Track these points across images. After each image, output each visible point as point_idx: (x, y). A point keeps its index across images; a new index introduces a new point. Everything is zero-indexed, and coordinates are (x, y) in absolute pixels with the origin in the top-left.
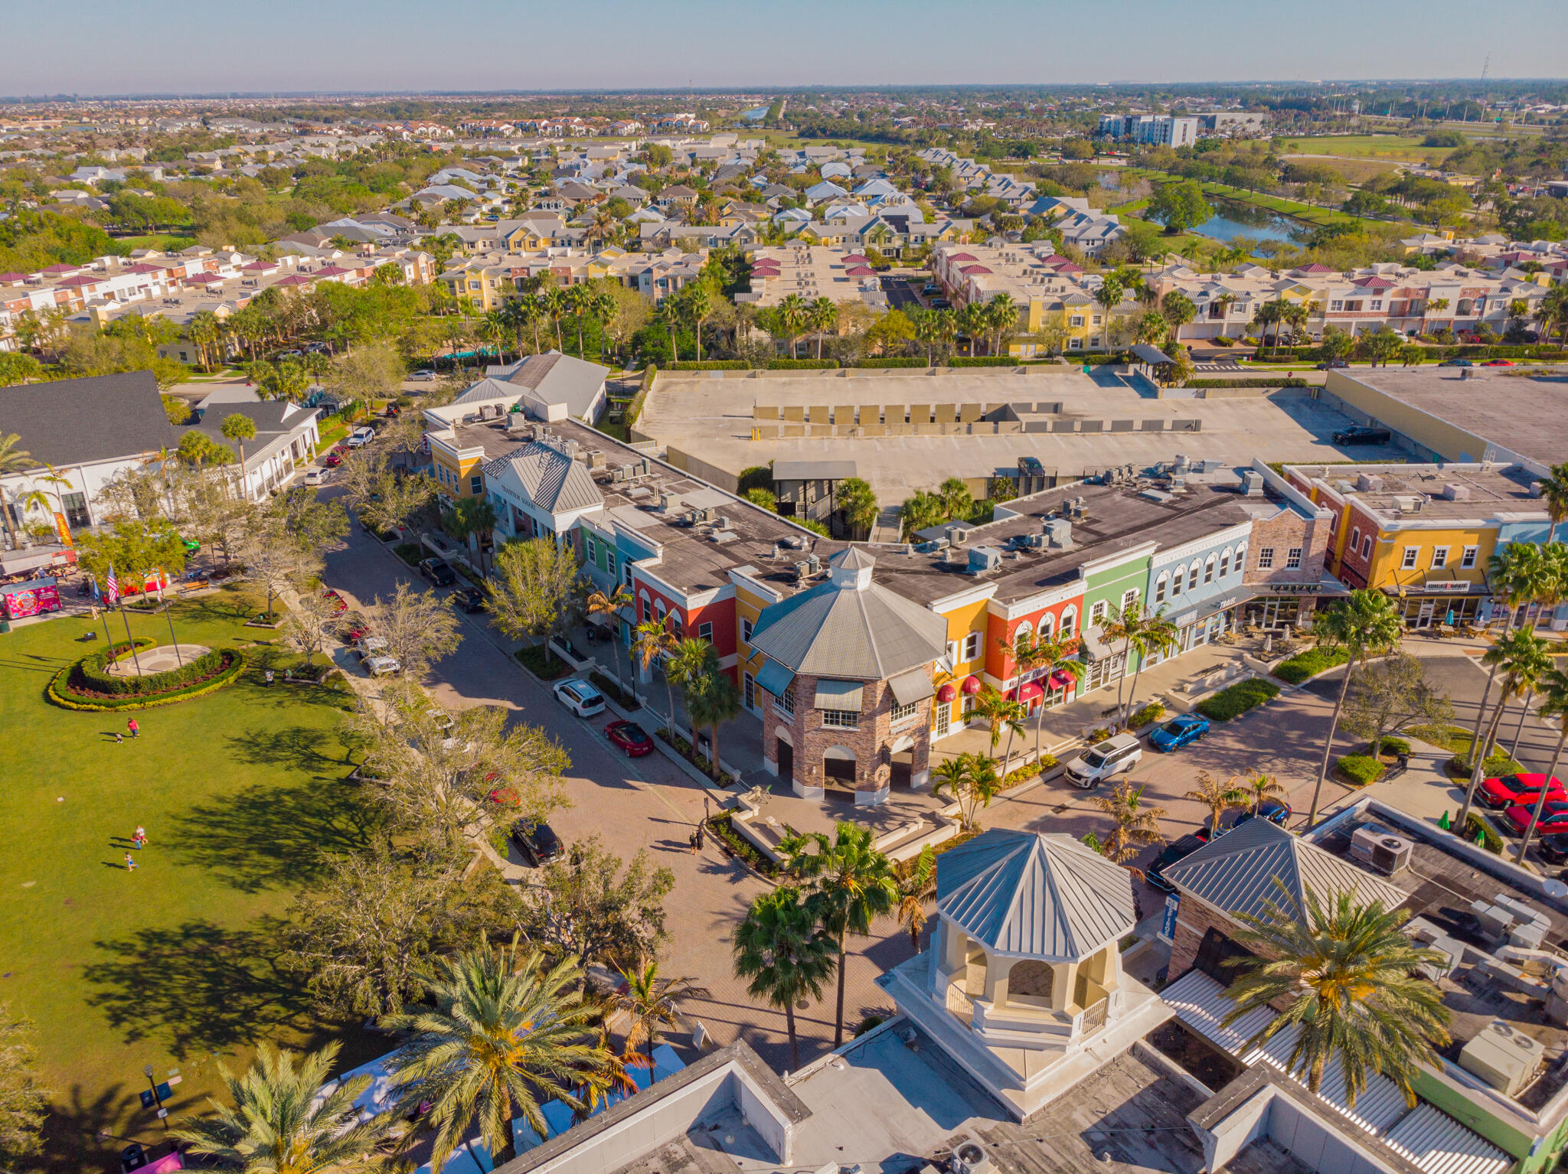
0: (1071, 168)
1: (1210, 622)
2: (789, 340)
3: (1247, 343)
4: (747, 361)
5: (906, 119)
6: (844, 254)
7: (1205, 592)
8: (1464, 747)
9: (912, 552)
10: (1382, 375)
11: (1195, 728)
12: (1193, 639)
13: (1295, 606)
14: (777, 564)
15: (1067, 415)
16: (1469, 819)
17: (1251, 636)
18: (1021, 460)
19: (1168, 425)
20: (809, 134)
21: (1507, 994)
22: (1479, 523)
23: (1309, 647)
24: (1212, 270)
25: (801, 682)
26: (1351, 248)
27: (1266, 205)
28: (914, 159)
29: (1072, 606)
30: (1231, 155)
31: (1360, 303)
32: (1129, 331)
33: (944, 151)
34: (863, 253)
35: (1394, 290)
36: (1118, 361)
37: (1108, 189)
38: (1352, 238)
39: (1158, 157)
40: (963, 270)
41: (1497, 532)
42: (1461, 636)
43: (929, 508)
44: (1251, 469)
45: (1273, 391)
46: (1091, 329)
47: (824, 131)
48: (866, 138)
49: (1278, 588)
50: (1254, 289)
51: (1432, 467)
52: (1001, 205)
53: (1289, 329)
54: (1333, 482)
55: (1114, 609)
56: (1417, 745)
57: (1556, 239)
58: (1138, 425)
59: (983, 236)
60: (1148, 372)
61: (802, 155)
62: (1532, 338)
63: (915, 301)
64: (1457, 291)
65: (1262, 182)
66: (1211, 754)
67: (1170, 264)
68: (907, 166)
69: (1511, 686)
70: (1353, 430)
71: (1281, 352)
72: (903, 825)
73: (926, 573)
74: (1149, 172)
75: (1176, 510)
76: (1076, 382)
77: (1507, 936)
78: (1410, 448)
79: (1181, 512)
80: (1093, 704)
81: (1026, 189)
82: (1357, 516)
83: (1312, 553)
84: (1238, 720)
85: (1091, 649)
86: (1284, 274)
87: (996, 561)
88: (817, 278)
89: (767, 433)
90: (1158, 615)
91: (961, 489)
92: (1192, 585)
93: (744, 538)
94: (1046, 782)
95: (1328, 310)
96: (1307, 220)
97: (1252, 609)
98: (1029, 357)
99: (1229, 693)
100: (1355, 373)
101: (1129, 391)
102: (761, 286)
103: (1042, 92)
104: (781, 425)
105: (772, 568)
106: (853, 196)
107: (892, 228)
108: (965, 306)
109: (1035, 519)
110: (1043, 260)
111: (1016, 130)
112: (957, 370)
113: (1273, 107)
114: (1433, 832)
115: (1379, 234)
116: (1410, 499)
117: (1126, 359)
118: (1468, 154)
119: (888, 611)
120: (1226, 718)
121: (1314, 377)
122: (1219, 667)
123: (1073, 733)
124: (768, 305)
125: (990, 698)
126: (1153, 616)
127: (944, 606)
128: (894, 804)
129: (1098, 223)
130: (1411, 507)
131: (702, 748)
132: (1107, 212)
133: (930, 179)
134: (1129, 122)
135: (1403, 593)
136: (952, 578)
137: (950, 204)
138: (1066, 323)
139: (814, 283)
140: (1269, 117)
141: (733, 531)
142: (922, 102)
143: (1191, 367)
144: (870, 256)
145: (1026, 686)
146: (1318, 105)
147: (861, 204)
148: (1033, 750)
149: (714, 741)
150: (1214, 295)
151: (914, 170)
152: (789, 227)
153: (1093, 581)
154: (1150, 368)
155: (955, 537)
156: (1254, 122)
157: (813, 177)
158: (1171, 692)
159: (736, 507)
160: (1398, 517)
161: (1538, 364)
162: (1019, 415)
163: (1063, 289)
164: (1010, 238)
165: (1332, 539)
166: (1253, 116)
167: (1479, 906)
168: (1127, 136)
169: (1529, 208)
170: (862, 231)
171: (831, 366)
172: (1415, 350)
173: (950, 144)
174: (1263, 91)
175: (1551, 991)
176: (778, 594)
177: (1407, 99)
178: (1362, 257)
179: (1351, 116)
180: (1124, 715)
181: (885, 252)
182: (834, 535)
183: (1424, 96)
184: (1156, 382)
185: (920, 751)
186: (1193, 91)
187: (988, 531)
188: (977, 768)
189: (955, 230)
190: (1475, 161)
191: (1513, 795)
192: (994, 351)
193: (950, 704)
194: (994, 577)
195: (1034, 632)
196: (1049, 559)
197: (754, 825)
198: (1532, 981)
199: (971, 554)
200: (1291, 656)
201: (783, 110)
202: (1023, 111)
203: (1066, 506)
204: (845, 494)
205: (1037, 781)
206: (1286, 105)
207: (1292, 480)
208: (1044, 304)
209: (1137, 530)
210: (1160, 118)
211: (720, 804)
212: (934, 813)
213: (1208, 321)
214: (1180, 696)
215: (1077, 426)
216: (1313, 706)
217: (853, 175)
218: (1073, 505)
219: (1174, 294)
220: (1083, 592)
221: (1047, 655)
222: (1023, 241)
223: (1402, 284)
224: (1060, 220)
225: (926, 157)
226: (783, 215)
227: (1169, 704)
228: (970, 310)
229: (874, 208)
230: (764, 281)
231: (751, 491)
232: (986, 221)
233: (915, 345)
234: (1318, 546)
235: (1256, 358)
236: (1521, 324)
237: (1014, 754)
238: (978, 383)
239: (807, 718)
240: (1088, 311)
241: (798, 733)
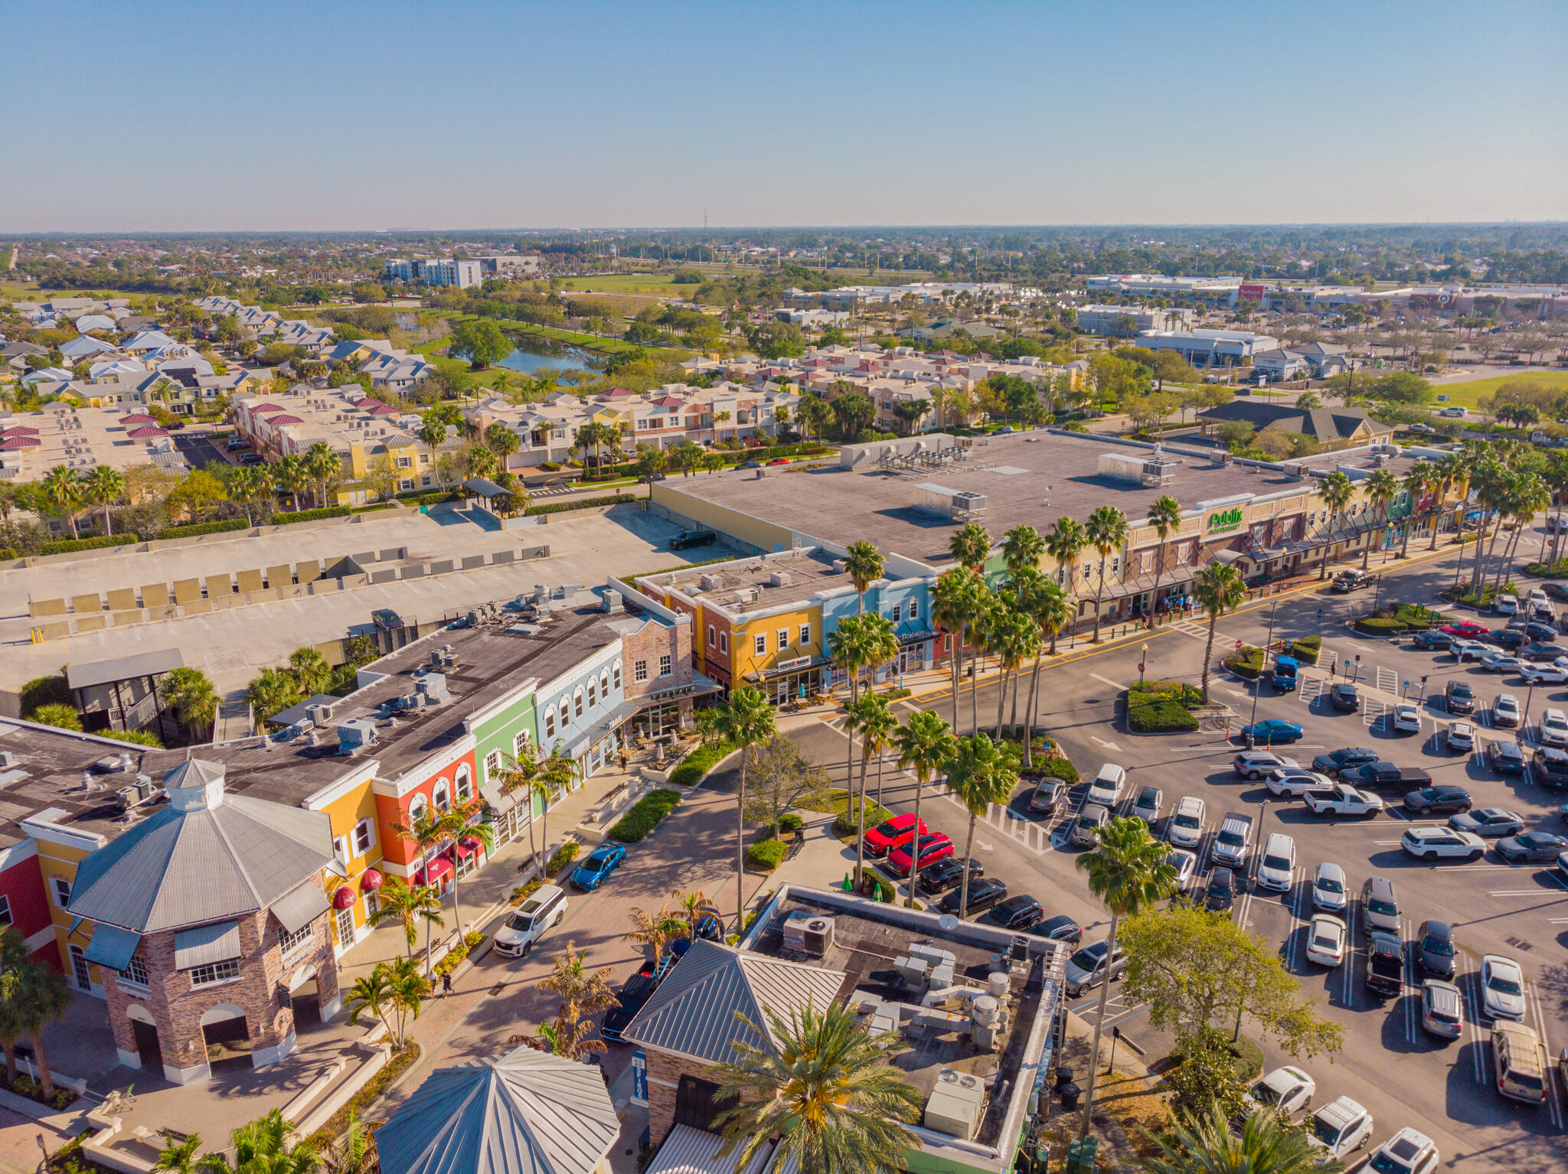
0: (365, 311)
1: (603, 745)
2: (66, 518)
3: (572, 465)
4: (10, 548)
5: (173, 267)
6: (123, 415)
7: (592, 716)
8: (843, 807)
9: (270, 744)
10: (696, 483)
11: (612, 857)
12: (591, 765)
13: (676, 710)
14: (92, 796)
15: (413, 559)
16: (865, 874)
17: (643, 748)
18: (375, 614)
19: (518, 555)
20: (55, 284)
21: (941, 1038)
22: (805, 603)
23: (697, 746)
24: (525, 400)
25: (152, 943)
26: (640, 373)
27: (558, 337)
28: (190, 308)
29: (464, 764)
30: (518, 294)
31: (661, 420)
32: (458, 466)
33: (224, 299)
34: (147, 412)
35: (685, 407)
36: (454, 498)
37: (408, 330)
38: (640, 363)
39: (450, 298)
40: (270, 421)
41: (821, 609)
42: (814, 704)
43: (281, 686)
44: (608, 587)
45: (608, 508)
46: (419, 469)
47: (73, 281)
48: (126, 287)
49: (658, 697)
50: (568, 415)
51: (755, 560)
52: (300, 352)
53: (608, 449)
54: (680, 587)
55: (507, 756)
56: (807, 816)
57: (793, 356)
58: (488, 559)
59: (285, 384)
60: (487, 505)
61: (48, 308)
62: (796, 437)
63: (221, 459)
64: (734, 404)
65: (551, 317)
66: (634, 880)
67: (484, 398)
68: (183, 317)
69: (869, 746)
70: (684, 535)
71: (605, 471)
72: (321, 1072)
73: (293, 765)
74: (444, 312)
75: (548, 641)
76: (415, 524)
77: (928, 981)
78: (733, 544)
79: (552, 642)
80: (507, 861)
81: (324, 334)
82: (710, 616)
83: (680, 657)
84: (651, 836)
85: (493, 805)
86: (591, 399)
87: (372, 733)
88: (90, 444)
89: (51, 633)
90: (554, 753)
91: (315, 658)
92: (579, 712)
93: (37, 773)
94: (476, 964)
95: (637, 429)
96: (597, 349)
97: (638, 721)
98: (360, 504)
99: (637, 811)
100: (674, 484)
101: (472, 526)
102: (16, 459)
103: (321, 239)
104: (71, 619)
105: (86, 803)
106: (122, 351)
107: (178, 382)
108: (280, 459)
109: (404, 678)
110: (356, 404)
111: (301, 276)
112: (283, 527)
113: (545, 251)
114: (845, 901)
115: (660, 358)
116: (747, 591)
117: (462, 495)
118: (711, 289)
119: (254, 825)
120: (640, 838)
121: (641, 491)
122: (621, 787)
123: (493, 899)
124: (29, 480)
125: (396, 891)
126: (549, 755)
127: (319, 802)
128: (305, 1051)
129: (405, 363)
130: (750, 599)
131: (24, 1065)
132: (412, 352)
133: (214, 328)
134: (415, 266)
135: (763, 678)
136: (325, 764)
137: (242, 353)
138: (392, 466)
139: (88, 450)
140: (543, 260)
141: (19, 767)
142: (188, 250)
143: (526, 495)
144: (155, 414)
145: (432, 864)
146: (582, 248)
147: (135, 359)
148: (454, 931)
149: (38, 1053)
150: (532, 424)
151: (192, 320)
152: (43, 390)
153: (481, 732)
154: (488, 500)
155: (318, 712)
156: (532, 263)
157: (66, 332)
158: (582, 826)
159: (21, 735)
160: (742, 610)
161: (807, 460)
162: (363, 566)
163: (383, 432)
164: (316, 384)
165: (694, 638)
166: (529, 259)
167: (900, 961)
168: (416, 279)
169: (768, 332)
170: (142, 388)
171: (128, 541)
172: (716, 457)
173: (229, 292)
174: (531, 237)
175: (973, 1022)
176: (100, 839)
177: (653, 244)
178: (653, 380)
179: (611, 258)
180: (541, 864)
181: (174, 409)
182: (167, 741)
183: (666, 241)
184: (496, 514)
185: (326, 977)
186: (470, 237)
187: (356, 702)
188: (397, 977)
189: (252, 380)
190: (717, 293)
191: (889, 841)
192: (321, 502)
193: (351, 908)
194: (373, 751)
195: (430, 804)
196: (429, 718)
197: (117, 1146)
198: (956, 1018)
199: (341, 731)
200: (683, 759)
201: (14, 259)
202: (305, 258)
203: (435, 657)
204: (171, 688)
205: (467, 964)
206: (555, 249)
207: (646, 591)
208: (366, 449)
209: (513, 669)
210: (445, 262)
211: (62, 1134)
212: (356, 1044)
213: (533, 449)
214: (591, 828)
215: (427, 569)
216: (713, 802)
217: (118, 328)
218: (442, 656)
219: (495, 427)
220: (473, 746)
221: (450, 825)
222: (331, 386)
223: (691, 401)
224: (365, 363)
225: (204, 306)
226: (33, 376)
227: (582, 839)
228: (287, 463)
229: (152, 363)
230: (20, 453)
231: (40, 710)
232: (285, 368)
233: (229, 506)
234: (684, 650)
235: (584, 479)
236: (787, 427)
237: (435, 943)
238: (310, 538)
239: (168, 985)
240: (414, 451)
241: (159, 1006)
